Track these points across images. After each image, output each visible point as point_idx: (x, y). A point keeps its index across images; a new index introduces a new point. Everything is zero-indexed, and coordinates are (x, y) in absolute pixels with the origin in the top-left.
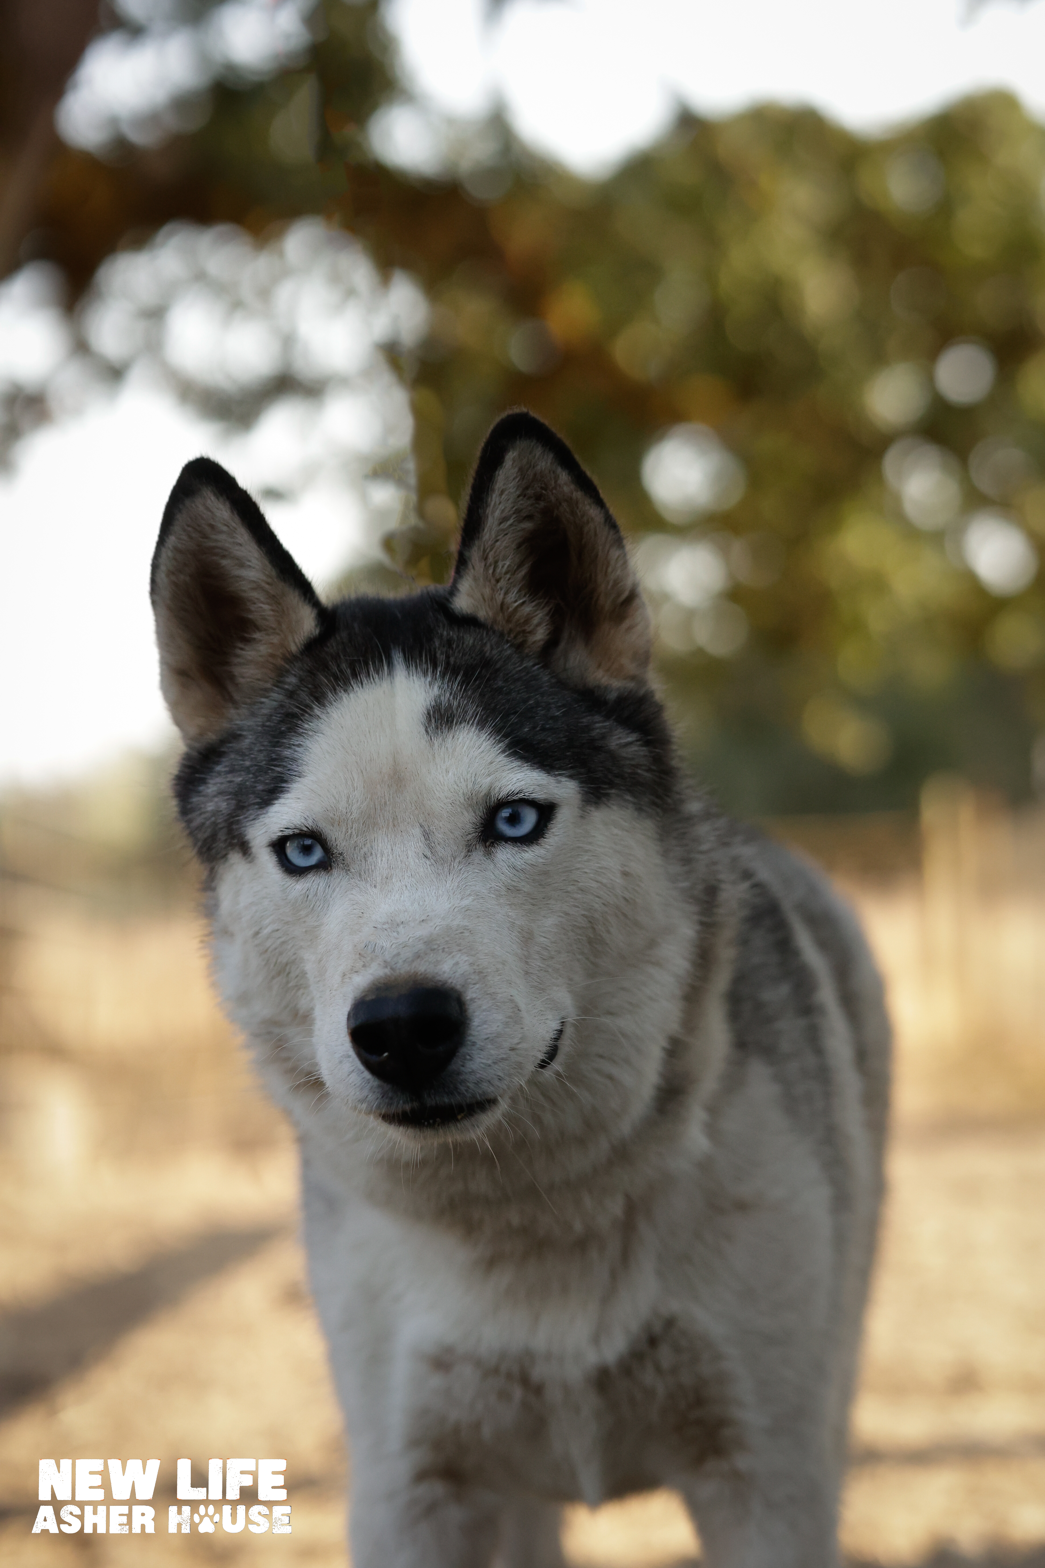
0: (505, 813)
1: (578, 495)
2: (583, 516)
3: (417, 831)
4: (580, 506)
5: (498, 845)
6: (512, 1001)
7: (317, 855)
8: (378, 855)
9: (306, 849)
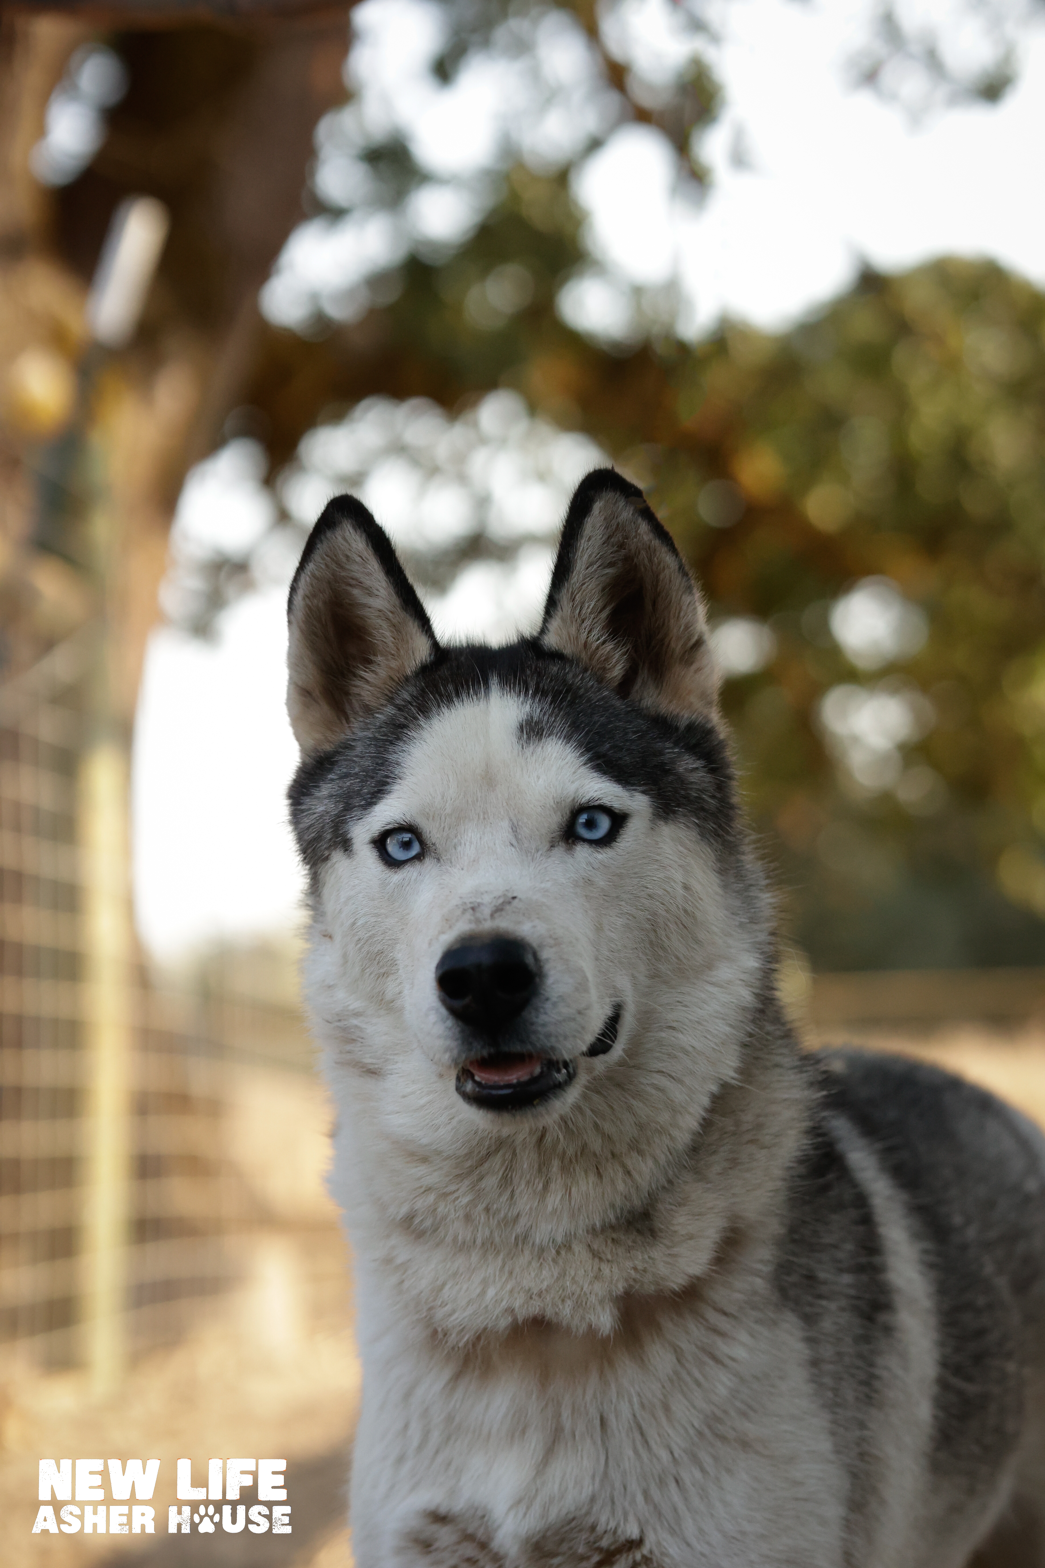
0: (583, 818)
2: (659, 563)
5: (577, 844)
7: (416, 849)
8: (468, 844)
9: (406, 845)
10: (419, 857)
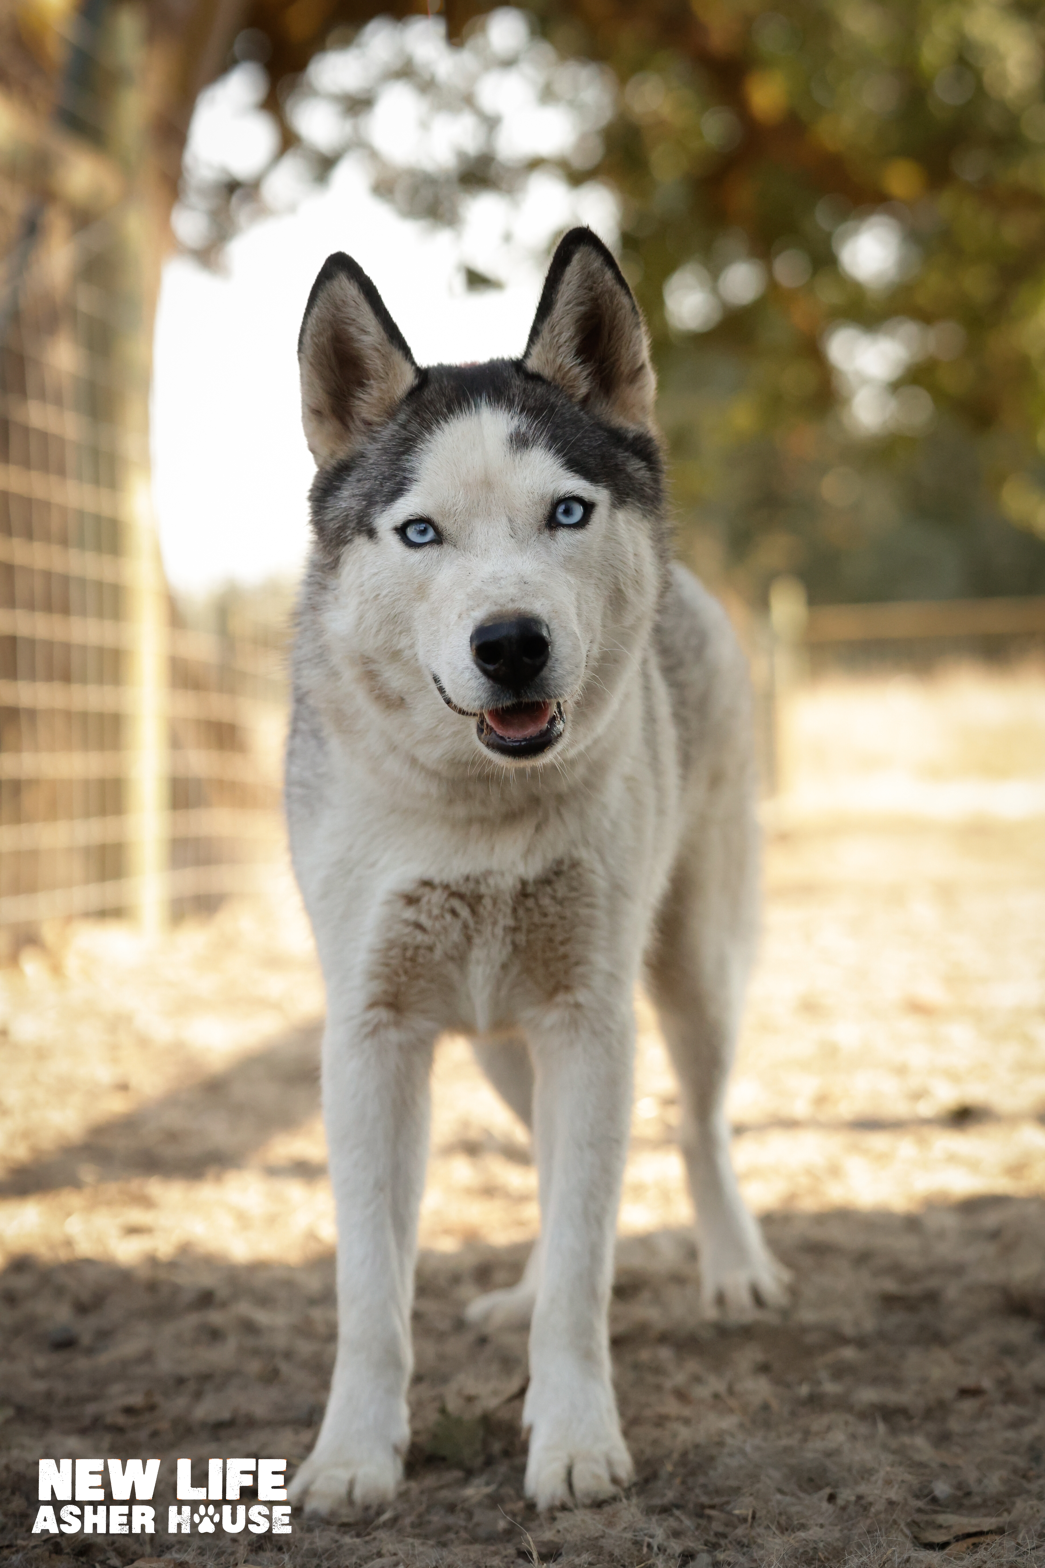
0: (561, 509)
1: (617, 288)
2: (617, 305)
3: (505, 519)
4: (617, 296)
5: (558, 530)
7: (433, 536)
9: (424, 533)
10: (436, 542)
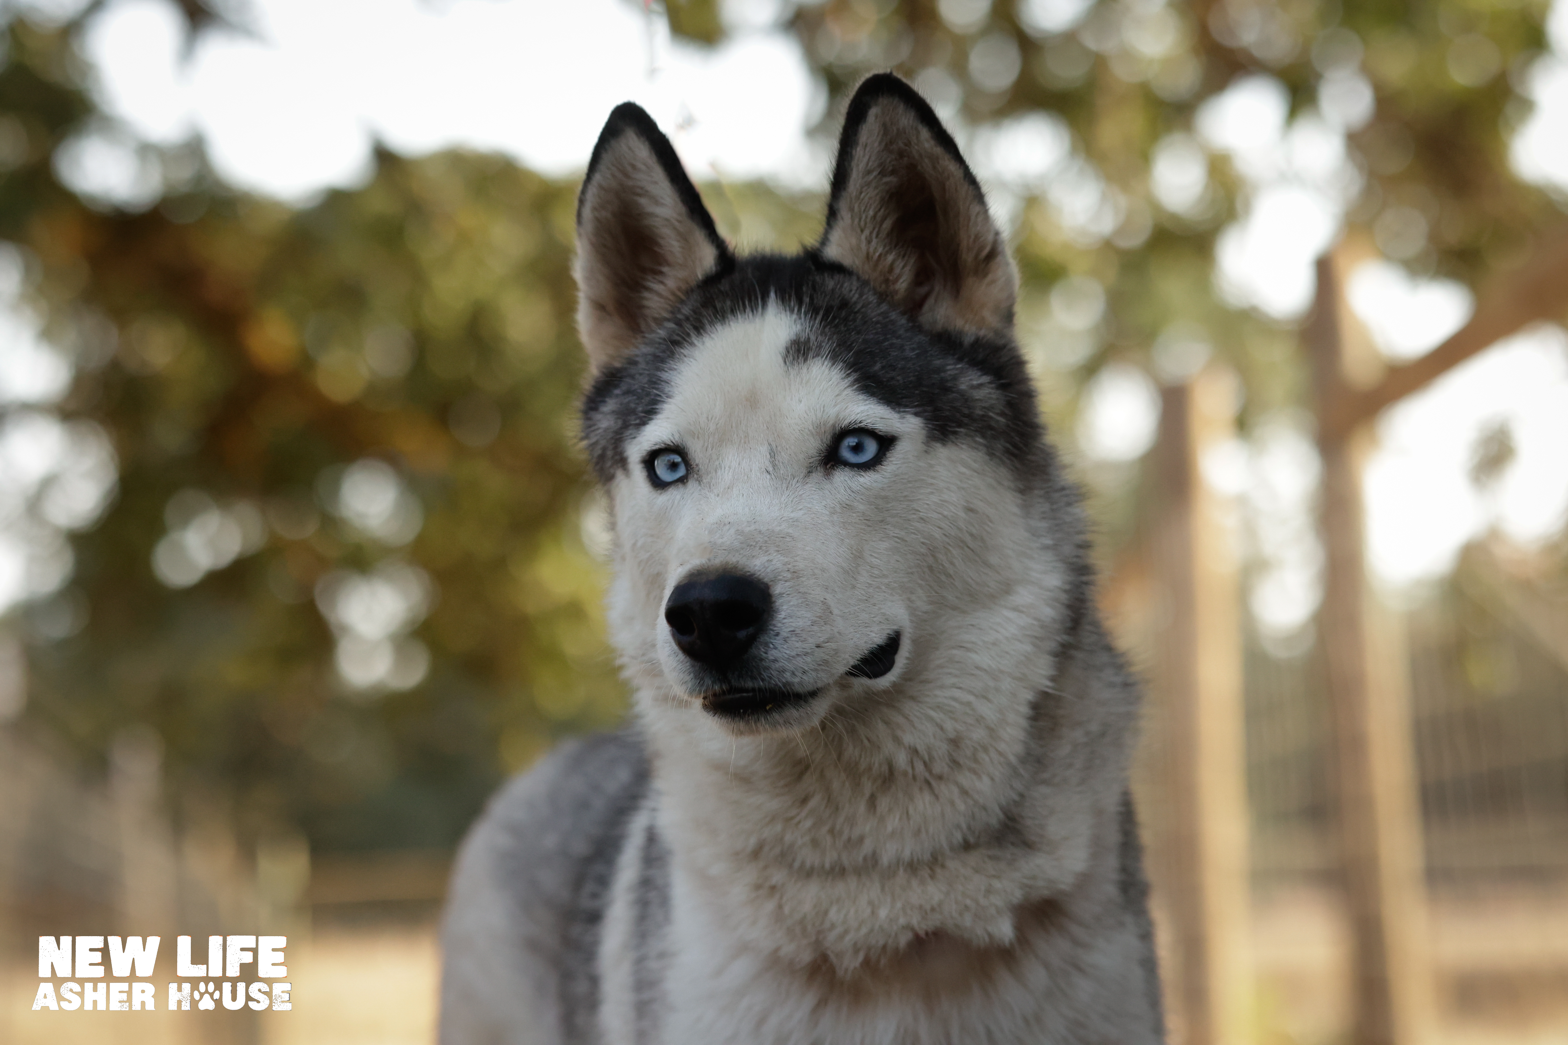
3: (764, 449)
5: (837, 468)
6: (824, 603)
7: (681, 472)
8: (727, 468)
9: (673, 466)
10: (682, 480)
